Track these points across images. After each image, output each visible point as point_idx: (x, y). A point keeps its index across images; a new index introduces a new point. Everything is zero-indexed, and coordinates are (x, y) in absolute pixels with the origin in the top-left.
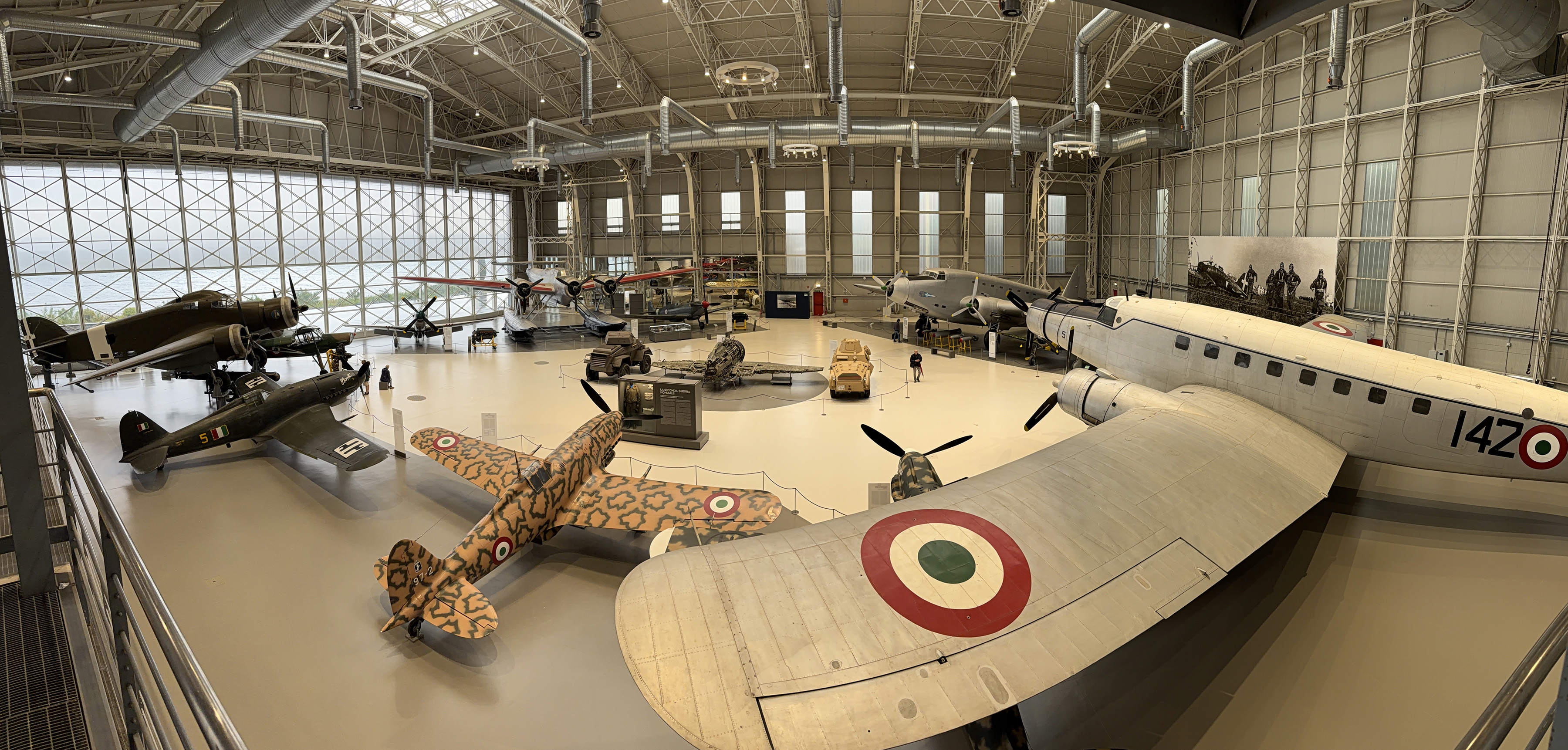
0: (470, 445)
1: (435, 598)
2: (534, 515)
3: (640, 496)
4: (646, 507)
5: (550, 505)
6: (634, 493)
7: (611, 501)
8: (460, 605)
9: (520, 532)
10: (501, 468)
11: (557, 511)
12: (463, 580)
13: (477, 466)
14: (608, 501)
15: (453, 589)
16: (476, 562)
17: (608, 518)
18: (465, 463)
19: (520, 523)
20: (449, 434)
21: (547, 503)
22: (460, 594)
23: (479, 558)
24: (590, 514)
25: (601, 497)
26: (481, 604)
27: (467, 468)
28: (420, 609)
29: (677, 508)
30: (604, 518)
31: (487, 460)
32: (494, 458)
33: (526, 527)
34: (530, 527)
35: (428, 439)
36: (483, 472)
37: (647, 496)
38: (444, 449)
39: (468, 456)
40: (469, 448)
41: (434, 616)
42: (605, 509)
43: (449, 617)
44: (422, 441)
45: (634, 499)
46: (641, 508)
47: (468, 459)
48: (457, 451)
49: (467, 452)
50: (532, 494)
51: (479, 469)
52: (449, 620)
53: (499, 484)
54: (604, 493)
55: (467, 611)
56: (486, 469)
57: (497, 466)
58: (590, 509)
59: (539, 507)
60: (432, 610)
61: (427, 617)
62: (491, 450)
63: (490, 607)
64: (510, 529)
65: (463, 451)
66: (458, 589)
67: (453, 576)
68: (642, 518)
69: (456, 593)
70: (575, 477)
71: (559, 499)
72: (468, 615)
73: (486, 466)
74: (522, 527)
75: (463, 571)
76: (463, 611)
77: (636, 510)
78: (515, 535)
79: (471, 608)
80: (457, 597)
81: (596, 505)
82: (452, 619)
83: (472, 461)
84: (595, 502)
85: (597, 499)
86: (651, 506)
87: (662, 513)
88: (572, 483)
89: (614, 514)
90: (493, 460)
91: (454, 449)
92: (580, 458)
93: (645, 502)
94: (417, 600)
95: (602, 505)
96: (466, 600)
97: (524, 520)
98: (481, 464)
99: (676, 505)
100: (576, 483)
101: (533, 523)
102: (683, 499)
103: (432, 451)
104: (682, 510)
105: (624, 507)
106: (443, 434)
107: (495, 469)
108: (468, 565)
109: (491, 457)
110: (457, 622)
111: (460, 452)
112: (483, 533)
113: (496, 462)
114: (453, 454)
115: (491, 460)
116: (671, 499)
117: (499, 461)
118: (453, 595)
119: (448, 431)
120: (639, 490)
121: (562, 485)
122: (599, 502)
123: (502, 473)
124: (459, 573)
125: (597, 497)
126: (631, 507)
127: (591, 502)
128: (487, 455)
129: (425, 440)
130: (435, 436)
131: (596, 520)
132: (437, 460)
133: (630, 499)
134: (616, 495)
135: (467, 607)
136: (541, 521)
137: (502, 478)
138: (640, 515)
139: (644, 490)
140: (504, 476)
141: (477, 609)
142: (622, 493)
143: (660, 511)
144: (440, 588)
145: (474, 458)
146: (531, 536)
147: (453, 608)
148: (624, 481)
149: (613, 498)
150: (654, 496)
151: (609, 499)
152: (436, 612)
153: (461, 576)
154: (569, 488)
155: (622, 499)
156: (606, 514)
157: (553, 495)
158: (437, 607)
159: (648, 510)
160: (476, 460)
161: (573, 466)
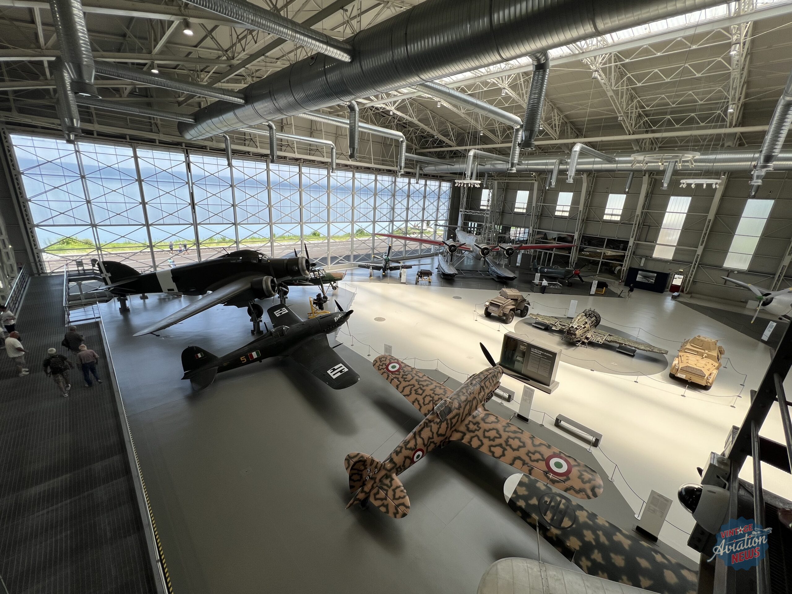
0: (407, 371)
1: (377, 486)
2: (439, 435)
3: (505, 435)
4: (507, 445)
5: (449, 429)
6: (502, 432)
7: (486, 433)
8: (390, 493)
9: (430, 445)
10: (424, 391)
11: (453, 431)
12: (394, 475)
13: (410, 387)
14: (484, 432)
15: (387, 482)
16: (402, 463)
17: (482, 444)
18: (404, 384)
19: (431, 440)
20: (396, 361)
21: (447, 428)
22: (391, 485)
23: (404, 462)
24: (472, 437)
25: (480, 428)
26: (402, 495)
27: (404, 388)
28: (368, 494)
29: (527, 454)
30: (479, 443)
31: (416, 383)
32: (420, 383)
33: (433, 442)
34: (435, 442)
35: (383, 364)
36: (413, 392)
37: (509, 437)
38: (392, 372)
39: (406, 380)
40: (406, 373)
41: (376, 499)
42: (481, 438)
43: (384, 501)
44: (380, 365)
45: (500, 437)
46: (504, 445)
47: (406, 381)
48: (399, 374)
49: (405, 377)
50: (440, 422)
51: (411, 390)
52: (383, 503)
53: (421, 402)
54: (482, 425)
55: (394, 498)
56: (415, 390)
57: (421, 389)
58: (472, 434)
59: (442, 431)
60: (375, 495)
61: (372, 499)
62: (420, 377)
63: (407, 497)
64: (424, 444)
65: (403, 375)
66: (391, 482)
67: (388, 473)
68: (503, 452)
69: (389, 484)
70: (466, 411)
71: (454, 425)
72: (395, 501)
73: (415, 388)
74: (431, 442)
75: (395, 470)
76: (392, 498)
77: (500, 445)
78: (426, 447)
79: (397, 496)
80: (389, 487)
81: (477, 433)
82: (385, 502)
83: (407, 383)
84: (476, 430)
85: (478, 429)
86: (510, 446)
87: (516, 454)
88: (464, 415)
89: (486, 442)
90: (420, 385)
91: (398, 373)
92: (472, 400)
93: (507, 442)
94: (367, 489)
95: (480, 433)
96: (394, 490)
97: (433, 438)
98: (412, 386)
99: (527, 452)
100: (466, 415)
101: (437, 440)
102: (532, 449)
103: (385, 372)
104: (530, 457)
105: (493, 440)
106: (393, 361)
107: (420, 391)
108: (398, 466)
109: (419, 382)
110: (387, 505)
111: (401, 376)
112: (408, 446)
113: (421, 386)
114: (397, 376)
115: (418, 384)
116: (524, 446)
117: (423, 386)
118: (387, 485)
119: (396, 359)
120: (505, 431)
121: (457, 417)
122: (478, 430)
123: (424, 395)
124: (392, 471)
125: (478, 427)
126: (498, 441)
127: (474, 429)
128: (416, 380)
129: (381, 364)
130: (388, 362)
131: (475, 443)
132: (387, 379)
133: (498, 436)
134: (490, 430)
135: (394, 495)
136: (442, 438)
137: (424, 399)
138: (502, 449)
139: (508, 432)
140: (425, 397)
141: (400, 498)
142: (493, 429)
143: (516, 452)
144: (380, 481)
145: (409, 381)
146: (435, 446)
147: (386, 494)
148: (496, 421)
149: (488, 431)
150: (513, 439)
151: (485, 431)
152: (378, 496)
153: (393, 473)
154: (462, 418)
155: (492, 434)
156: (481, 441)
157: (452, 423)
158: (378, 493)
159: (508, 448)
160: (411, 383)
161: (466, 405)
